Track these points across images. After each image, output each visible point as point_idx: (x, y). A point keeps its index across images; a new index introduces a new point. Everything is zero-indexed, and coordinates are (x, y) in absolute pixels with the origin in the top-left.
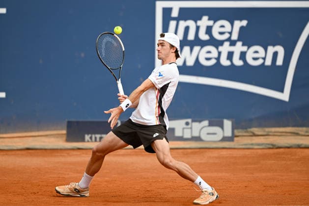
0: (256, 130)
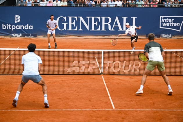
0: (175, 36)
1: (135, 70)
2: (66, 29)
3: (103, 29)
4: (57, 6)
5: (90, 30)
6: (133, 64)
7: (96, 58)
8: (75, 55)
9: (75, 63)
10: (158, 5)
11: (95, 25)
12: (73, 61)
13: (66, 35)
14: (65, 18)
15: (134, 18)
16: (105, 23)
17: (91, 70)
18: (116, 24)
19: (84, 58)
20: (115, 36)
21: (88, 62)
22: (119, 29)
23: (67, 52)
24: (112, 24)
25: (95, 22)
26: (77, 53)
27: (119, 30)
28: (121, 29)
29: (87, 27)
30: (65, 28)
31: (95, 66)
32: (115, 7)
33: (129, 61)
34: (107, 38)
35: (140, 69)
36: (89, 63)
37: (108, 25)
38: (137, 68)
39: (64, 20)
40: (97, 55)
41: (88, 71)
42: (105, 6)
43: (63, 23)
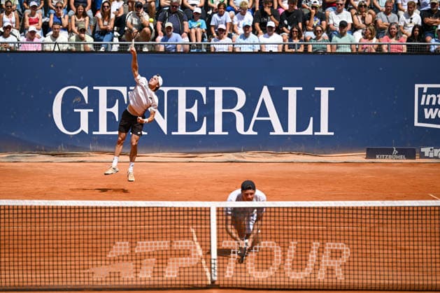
1: (330, 270)
2: (86, 131)
3: (218, 130)
4: (57, 49)
5: (173, 133)
6: (321, 251)
7: (193, 231)
8: (121, 219)
9: (121, 247)
10: (408, 45)
11: (189, 116)
12: (112, 241)
13: (88, 150)
14: (85, 92)
15: (325, 92)
16: (223, 108)
17: (176, 272)
18: (264, 112)
19: (151, 231)
20: (259, 155)
21: (163, 245)
22: (273, 131)
23: (90, 211)
24: (247, 112)
25: (189, 105)
26: (125, 214)
27: (271, 133)
28: (278, 130)
29: (163, 123)
30: (84, 126)
31: (188, 259)
32: (260, 52)
33: (308, 241)
34: (232, 162)
35: (347, 268)
36: (167, 246)
37: (233, 115)
38: (336, 264)
39: (79, 99)
40: (194, 222)
41: (166, 276)
42: (225, 48)
43: (75, 110)
